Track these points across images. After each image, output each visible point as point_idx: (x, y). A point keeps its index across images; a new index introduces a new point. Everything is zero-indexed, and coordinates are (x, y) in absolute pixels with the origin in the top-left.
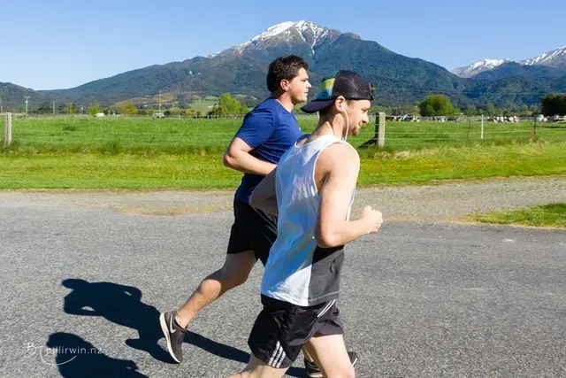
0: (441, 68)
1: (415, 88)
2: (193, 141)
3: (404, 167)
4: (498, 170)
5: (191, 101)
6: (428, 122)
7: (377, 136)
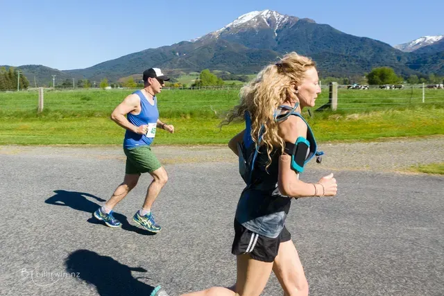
0: (386, 44)
1: (363, 61)
2: (180, 107)
3: (354, 126)
4: (438, 129)
5: (177, 76)
6: (376, 89)
7: (330, 101)
